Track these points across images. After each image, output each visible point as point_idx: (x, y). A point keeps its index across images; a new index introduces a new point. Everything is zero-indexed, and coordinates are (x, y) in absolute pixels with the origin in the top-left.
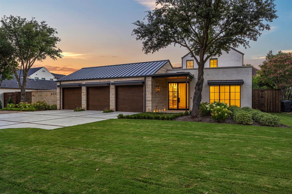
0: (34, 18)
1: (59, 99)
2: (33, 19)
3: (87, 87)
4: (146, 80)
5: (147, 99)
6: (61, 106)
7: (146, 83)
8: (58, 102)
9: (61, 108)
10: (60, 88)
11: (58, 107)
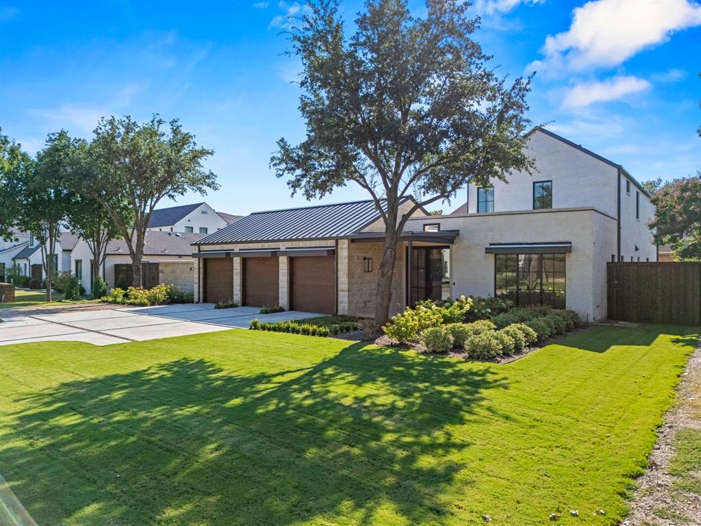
0: (158, 114)
1: (197, 281)
2: (156, 116)
3: (243, 258)
4: (339, 247)
5: (340, 287)
6: (201, 297)
7: (339, 253)
8: (196, 286)
9: (201, 301)
10: (199, 259)
11: (196, 298)
